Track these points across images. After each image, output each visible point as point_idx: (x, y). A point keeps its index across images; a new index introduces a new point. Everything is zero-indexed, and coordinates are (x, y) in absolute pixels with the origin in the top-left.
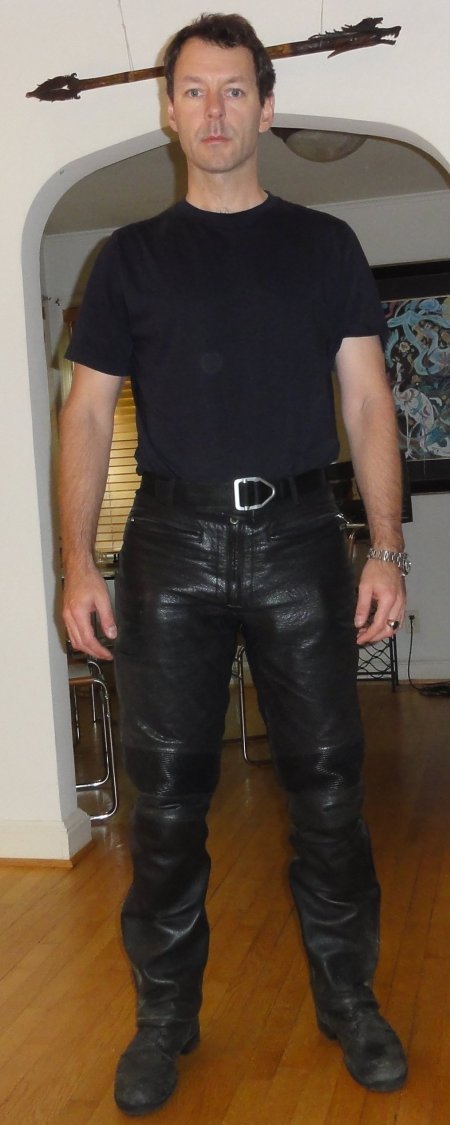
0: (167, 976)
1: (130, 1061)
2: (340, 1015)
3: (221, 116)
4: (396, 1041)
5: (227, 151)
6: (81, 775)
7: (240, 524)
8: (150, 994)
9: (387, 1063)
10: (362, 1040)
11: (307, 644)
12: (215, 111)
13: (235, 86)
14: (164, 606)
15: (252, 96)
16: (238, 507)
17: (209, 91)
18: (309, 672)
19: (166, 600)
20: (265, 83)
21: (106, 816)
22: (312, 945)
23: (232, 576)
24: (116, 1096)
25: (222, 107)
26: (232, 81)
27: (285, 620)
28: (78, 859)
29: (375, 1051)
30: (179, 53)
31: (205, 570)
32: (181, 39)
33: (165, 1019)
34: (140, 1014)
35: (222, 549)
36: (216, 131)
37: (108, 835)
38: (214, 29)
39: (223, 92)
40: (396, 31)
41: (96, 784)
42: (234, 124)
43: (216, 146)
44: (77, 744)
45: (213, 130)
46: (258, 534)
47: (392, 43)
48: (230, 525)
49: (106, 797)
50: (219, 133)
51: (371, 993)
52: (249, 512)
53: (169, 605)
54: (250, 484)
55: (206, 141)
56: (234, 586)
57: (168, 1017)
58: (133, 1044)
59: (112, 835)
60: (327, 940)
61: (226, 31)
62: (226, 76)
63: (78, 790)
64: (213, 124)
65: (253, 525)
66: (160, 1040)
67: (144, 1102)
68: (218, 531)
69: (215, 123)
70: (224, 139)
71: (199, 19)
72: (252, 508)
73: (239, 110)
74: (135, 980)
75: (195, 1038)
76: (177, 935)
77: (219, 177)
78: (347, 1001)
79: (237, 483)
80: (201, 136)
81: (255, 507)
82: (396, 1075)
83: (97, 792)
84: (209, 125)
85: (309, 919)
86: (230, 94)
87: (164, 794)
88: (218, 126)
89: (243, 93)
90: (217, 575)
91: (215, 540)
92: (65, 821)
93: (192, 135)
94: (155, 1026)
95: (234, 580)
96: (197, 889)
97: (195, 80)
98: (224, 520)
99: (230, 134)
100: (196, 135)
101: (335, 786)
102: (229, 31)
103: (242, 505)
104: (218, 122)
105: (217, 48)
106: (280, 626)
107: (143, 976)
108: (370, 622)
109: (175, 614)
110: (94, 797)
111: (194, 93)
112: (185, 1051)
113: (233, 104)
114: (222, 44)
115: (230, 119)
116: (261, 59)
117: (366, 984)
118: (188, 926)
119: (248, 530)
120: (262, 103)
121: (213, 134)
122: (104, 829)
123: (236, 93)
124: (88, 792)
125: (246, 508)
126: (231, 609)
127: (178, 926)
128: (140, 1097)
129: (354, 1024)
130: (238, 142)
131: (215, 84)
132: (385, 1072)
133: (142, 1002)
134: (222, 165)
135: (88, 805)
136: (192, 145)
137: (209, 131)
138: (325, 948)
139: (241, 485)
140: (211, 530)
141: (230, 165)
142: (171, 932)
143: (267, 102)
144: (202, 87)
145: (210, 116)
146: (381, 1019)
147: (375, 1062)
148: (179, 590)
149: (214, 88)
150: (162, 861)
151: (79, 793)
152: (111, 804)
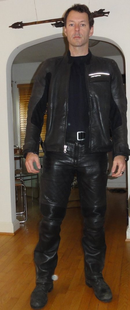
0: (45, 269)
1: (34, 294)
2: (93, 280)
3: (79, 31)
4: (109, 288)
5: (80, 40)
6: (18, 210)
7: (78, 144)
8: (40, 274)
9: (107, 294)
10: (100, 288)
11: (95, 177)
12: (77, 29)
13: (83, 23)
14: (56, 165)
15: (88, 26)
16: (78, 139)
17: (76, 25)
18: (94, 185)
19: (56, 163)
20: (91, 24)
21: (24, 222)
22: (87, 261)
23: (75, 158)
24: (31, 304)
25: (79, 28)
26: (82, 22)
27: (88, 170)
28: (16, 233)
29: (104, 291)
30: (68, 14)
31: (68, 156)
32: (69, 11)
33: (43, 282)
34: (37, 280)
35: (73, 151)
36: (77, 35)
37: (24, 226)
38: (78, 8)
39: (79, 25)
40: (108, 13)
41: (21, 213)
42: (82, 34)
43: (77, 39)
44: (17, 202)
45: (76, 34)
46: (83, 147)
47: (107, 16)
48: (76, 144)
49: (24, 216)
50: (78, 36)
51: (102, 275)
52: (81, 141)
53: (58, 165)
54: (81, 133)
55: (74, 38)
56: (76, 161)
57: (45, 282)
58: (35, 289)
59: (25, 227)
60: (92, 260)
61: (80, 8)
62: (80, 20)
63: (17, 214)
64: (76, 33)
65: (82, 144)
66: (43, 288)
67: (39, 306)
68: (72, 145)
69: (77, 33)
70: (79, 37)
71: (74, 5)
72: (81, 140)
73: (84, 30)
74: (36, 270)
75: (52, 288)
76: (49, 258)
77: (77, 48)
78: (95, 276)
79: (78, 133)
80: (73, 37)
81: (83, 140)
82: (110, 298)
83: (22, 215)
84: (75, 33)
85: (87, 253)
86: (81, 25)
87: (50, 217)
88: (78, 33)
89: (85, 25)
90: (71, 157)
91: (71, 148)
92: (13, 223)
93: (71, 36)
94: (41, 284)
95: (76, 159)
96: (56, 246)
97: (72, 21)
98: (74, 143)
99: (81, 36)
100: (72, 36)
101: (98, 217)
102: (82, 8)
103: (79, 139)
104: (78, 32)
105: (78, 13)
106: (87, 172)
107: (39, 269)
108: (116, 171)
109: (59, 167)
110: (21, 217)
111: (72, 25)
112: (49, 291)
113: (82, 28)
114: (80, 12)
115: (81, 32)
116: (90, 16)
117: (100, 272)
118: (52, 256)
119: (80, 146)
120: (90, 28)
121: (76, 36)
122: (23, 225)
123: (83, 25)
124: (19, 215)
125: (80, 140)
126: (74, 167)
127: (49, 255)
128: (37, 304)
129: (98, 283)
130: (83, 39)
131: (78, 22)
132: (106, 297)
133: (38, 277)
134: (78, 45)
135: (19, 218)
136: (71, 39)
137: (75, 35)
138: (90, 262)
139: (79, 133)
140: (70, 145)
141: (80, 45)
142: (48, 257)
143: (92, 28)
144: (74, 23)
145: (76, 31)
146: (105, 282)
147: (103, 294)
148: (61, 161)
149: (77, 23)
150: (47, 236)
151: (17, 215)
152: (25, 218)
